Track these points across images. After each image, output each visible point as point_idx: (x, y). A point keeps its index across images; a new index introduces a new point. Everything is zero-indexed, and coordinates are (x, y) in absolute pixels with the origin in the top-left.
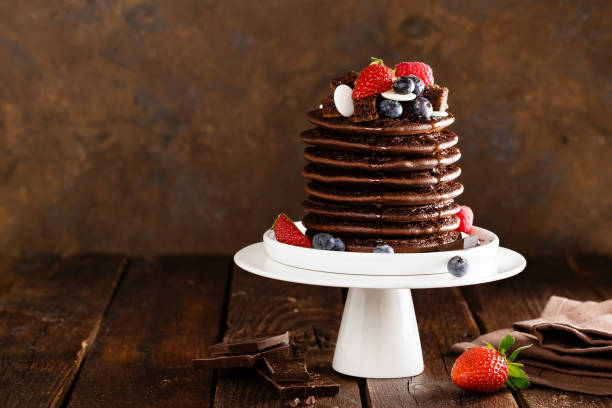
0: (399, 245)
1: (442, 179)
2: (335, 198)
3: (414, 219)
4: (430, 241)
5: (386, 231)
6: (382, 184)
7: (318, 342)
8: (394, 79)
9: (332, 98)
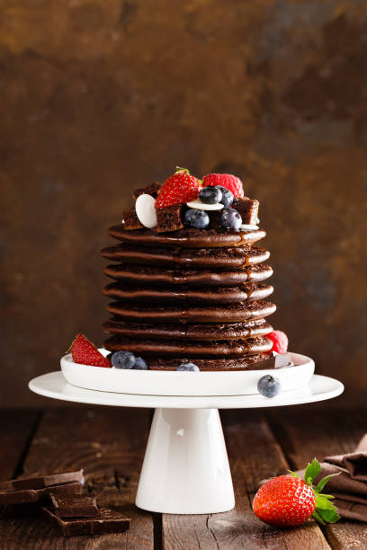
0: (206, 364)
1: (253, 295)
2: (137, 314)
3: (222, 337)
4: (240, 362)
5: (191, 350)
6: (187, 298)
7: (117, 484)
8: (200, 188)
9: (134, 208)
